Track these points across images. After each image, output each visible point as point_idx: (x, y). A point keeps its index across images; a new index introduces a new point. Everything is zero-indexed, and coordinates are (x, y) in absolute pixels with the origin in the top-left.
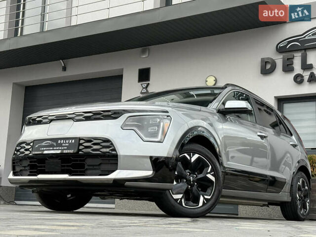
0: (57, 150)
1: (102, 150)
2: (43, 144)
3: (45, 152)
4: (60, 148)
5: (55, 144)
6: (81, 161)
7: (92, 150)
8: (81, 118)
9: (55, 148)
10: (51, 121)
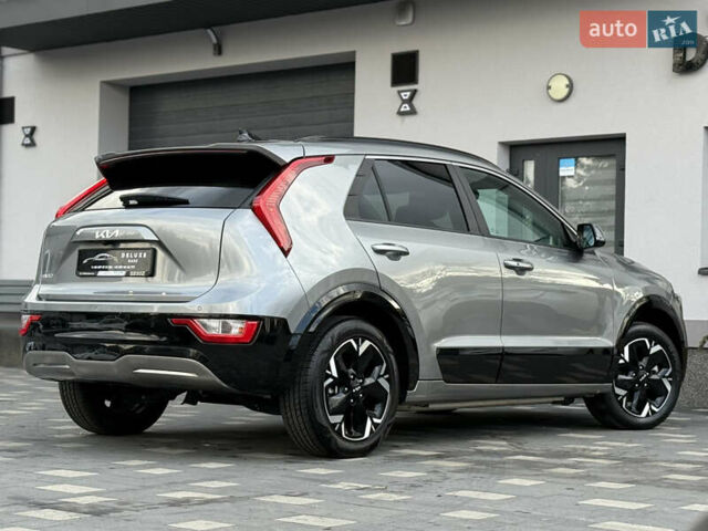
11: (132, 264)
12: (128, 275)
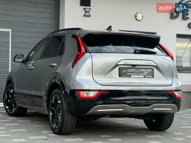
11: (146, 73)
12: (145, 77)
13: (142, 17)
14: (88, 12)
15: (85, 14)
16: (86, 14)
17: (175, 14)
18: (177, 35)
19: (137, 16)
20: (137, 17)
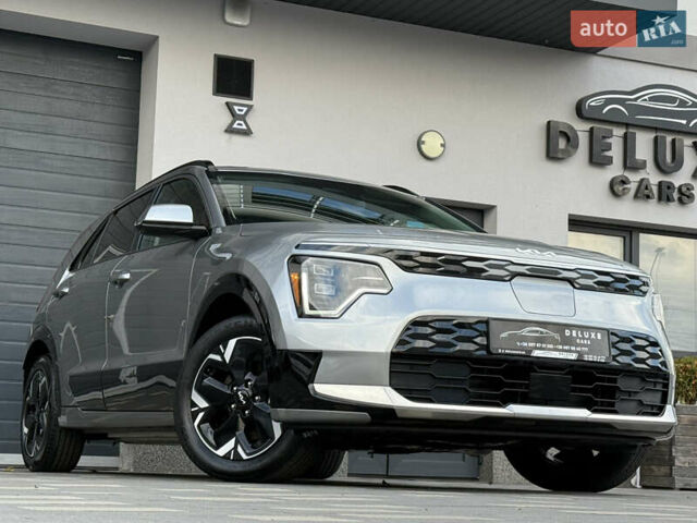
0: (566, 351)
1: (650, 362)
2: (525, 332)
3: (537, 353)
4: (573, 348)
5: (557, 336)
6: (610, 380)
7: (633, 360)
8: (590, 282)
9: (560, 347)
10: (515, 275)
13: (443, 145)
14: (243, 118)
15: (233, 123)
16: (235, 126)
17: (562, 144)
18: (570, 220)
19: (423, 142)
20: (423, 146)
